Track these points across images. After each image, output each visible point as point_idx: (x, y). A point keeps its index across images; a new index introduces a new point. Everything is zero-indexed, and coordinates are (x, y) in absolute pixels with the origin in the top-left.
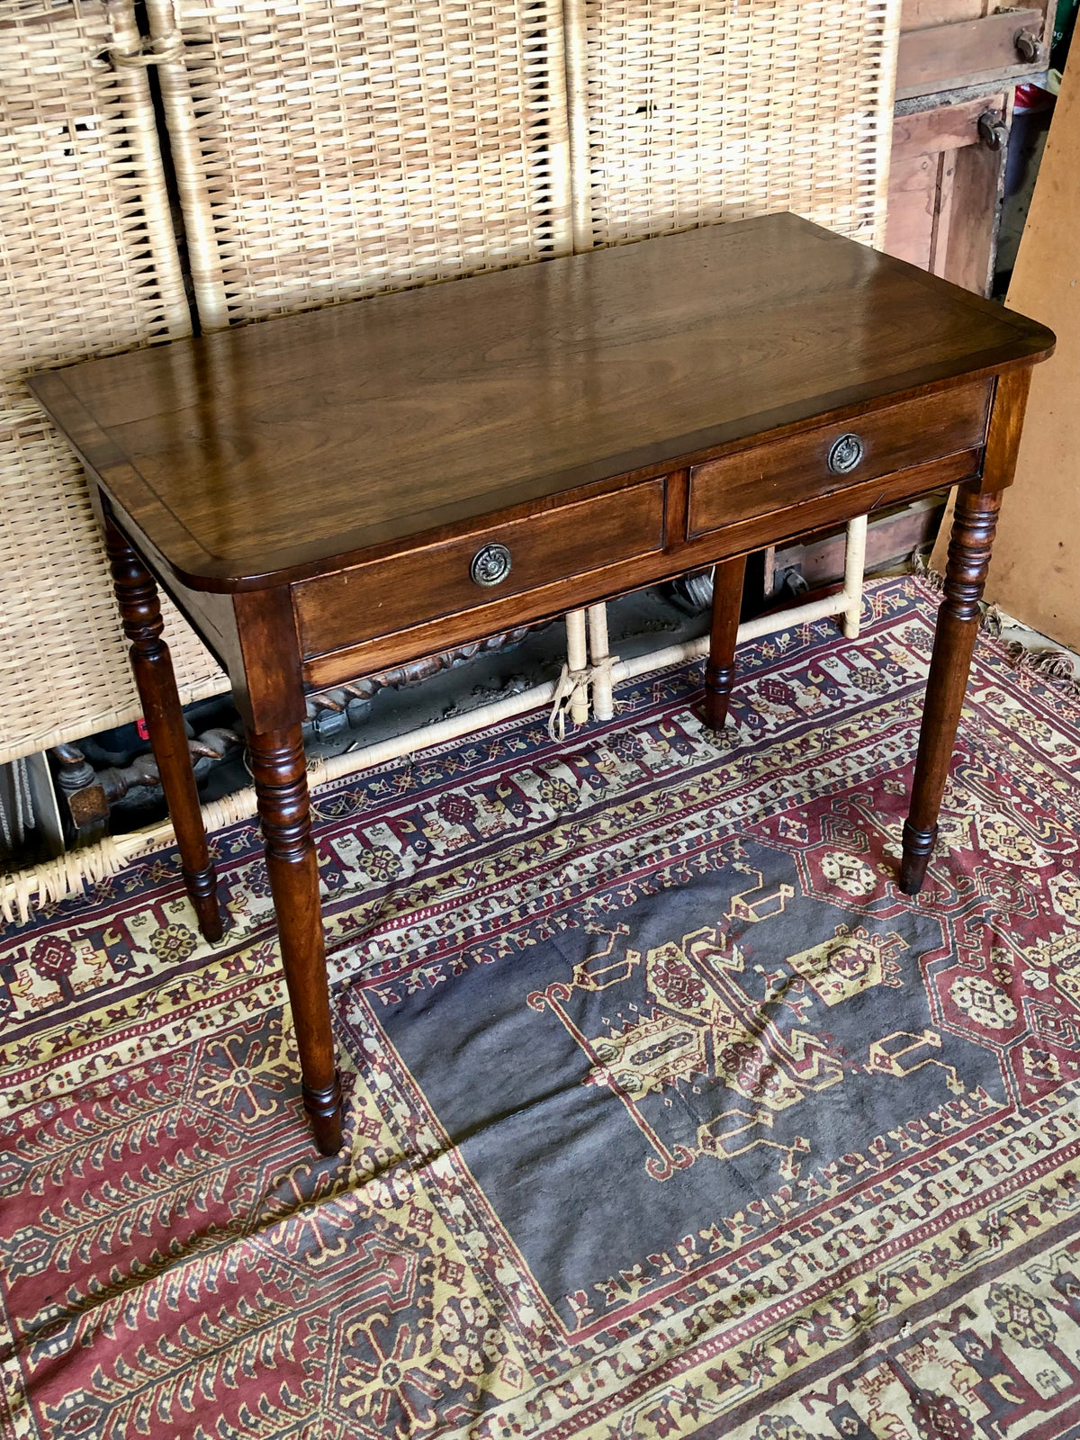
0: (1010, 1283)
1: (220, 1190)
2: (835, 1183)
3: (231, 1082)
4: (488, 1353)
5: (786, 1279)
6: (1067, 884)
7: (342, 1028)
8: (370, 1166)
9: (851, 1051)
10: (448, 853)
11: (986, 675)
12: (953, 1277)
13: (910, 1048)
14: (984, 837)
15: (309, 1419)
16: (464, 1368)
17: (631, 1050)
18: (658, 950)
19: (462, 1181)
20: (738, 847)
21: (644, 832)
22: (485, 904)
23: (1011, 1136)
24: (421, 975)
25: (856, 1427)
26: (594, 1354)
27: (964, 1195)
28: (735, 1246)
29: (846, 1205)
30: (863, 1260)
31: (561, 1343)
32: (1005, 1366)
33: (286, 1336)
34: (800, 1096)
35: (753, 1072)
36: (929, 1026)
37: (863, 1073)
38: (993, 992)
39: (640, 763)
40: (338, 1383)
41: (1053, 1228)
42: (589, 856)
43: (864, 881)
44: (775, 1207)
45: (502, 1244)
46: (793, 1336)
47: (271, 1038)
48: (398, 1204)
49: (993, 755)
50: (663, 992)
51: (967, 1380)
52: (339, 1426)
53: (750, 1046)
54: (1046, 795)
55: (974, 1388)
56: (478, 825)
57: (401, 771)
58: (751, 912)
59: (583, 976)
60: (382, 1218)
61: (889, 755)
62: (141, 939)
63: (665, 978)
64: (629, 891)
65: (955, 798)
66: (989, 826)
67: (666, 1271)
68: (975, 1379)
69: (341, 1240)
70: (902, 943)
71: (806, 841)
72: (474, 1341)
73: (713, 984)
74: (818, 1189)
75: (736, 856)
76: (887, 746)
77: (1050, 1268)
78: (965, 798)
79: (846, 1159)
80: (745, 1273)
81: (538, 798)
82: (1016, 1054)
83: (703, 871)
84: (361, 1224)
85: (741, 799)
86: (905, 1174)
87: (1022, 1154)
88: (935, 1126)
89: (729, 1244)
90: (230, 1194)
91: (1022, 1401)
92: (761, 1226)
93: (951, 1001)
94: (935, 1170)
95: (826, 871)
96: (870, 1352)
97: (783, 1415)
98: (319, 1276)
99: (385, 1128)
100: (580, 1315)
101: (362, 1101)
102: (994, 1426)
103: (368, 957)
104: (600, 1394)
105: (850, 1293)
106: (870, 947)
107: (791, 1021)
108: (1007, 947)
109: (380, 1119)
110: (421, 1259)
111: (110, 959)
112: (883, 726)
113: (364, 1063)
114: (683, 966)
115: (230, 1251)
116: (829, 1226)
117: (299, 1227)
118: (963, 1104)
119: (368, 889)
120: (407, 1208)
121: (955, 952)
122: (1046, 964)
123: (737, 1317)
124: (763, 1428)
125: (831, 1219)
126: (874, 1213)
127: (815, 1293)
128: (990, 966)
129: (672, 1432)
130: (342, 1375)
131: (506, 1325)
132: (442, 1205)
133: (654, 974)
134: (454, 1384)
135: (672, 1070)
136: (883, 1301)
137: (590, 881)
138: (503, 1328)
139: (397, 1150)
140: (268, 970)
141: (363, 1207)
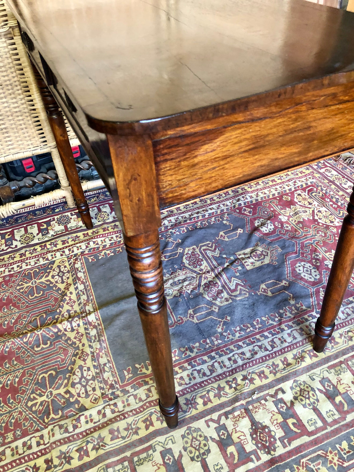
0: (302, 380)
1: (13, 321)
2: (237, 335)
3: (30, 284)
4: (88, 390)
5: (210, 370)
7: (73, 269)
8: (67, 317)
9: (253, 286)
11: (326, 164)
12: (279, 375)
13: (276, 286)
14: (317, 215)
15: (14, 410)
16: (77, 393)
17: (171, 281)
18: (190, 248)
19: (98, 323)
20: (226, 216)
21: (195, 210)
23: (311, 321)
24: (105, 253)
25: (226, 435)
26: (129, 393)
27: (289, 343)
28: (193, 355)
29: (240, 343)
30: (242, 366)
31: (117, 388)
32: (295, 415)
33: (17, 377)
34: (230, 301)
35: (214, 292)
36: (285, 279)
37: (256, 294)
38: (312, 268)
40: (30, 396)
41: (323, 359)
42: (173, 217)
43: (269, 228)
44: (212, 342)
45: (105, 348)
46: (208, 394)
47: (48, 271)
48: (73, 330)
49: (325, 189)
50: (188, 262)
51: (277, 420)
52: (24, 414)
53: (215, 282)
54: (342, 202)
55: (279, 424)
58: (226, 237)
59: (161, 255)
60: (66, 335)
61: (287, 188)
62: (17, 237)
63: (190, 257)
64: (184, 228)
65: (308, 202)
66: (319, 211)
68: (280, 419)
69: (49, 342)
70: (280, 249)
71: (251, 215)
72: (84, 384)
73: (206, 260)
74: (230, 336)
75: (225, 219)
76: (287, 185)
77: (320, 375)
78: (312, 202)
79: (244, 326)
80: (195, 366)
82: (318, 291)
83: (212, 223)
84: (57, 336)
85: (231, 201)
86: (266, 334)
88: (281, 315)
90: (16, 322)
91: (299, 431)
92: (205, 349)
93: (295, 270)
94: (278, 333)
95: (256, 225)
96: (238, 404)
97: (197, 427)
98: (36, 354)
99: (77, 303)
100: (127, 377)
101: (71, 293)
102: (286, 441)
103: (89, 246)
104: (127, 409)
105: (235, 379)
106: (267, 251)
107: (232, 275)
108: (319, 253)
109: (76, 300)
110: (75, 351)
111: (5, 243)
112: (286, 179)
113: (76, 280)
114: (197, 254)
115: (7, 343)
116: (232, 351)
117: (34, 336)
120: (75, 332)
121: (299, 253)
123: (187, 384)
124: (187, 432)
125: (233, 348)
126: (251, 347)
127: (221, 377)
128: (312, 259)
129: (151, 427)
130: (32, 393)
131: (98, 380)
132: (88, 332)
133: (186, 256)
134: (72, 400)
135: (184, 289)
136: (247, 383)
137: (172, 225)
138: (96, 381)
139: (78, 311)
140: (55, 248)
141: (60, 330)
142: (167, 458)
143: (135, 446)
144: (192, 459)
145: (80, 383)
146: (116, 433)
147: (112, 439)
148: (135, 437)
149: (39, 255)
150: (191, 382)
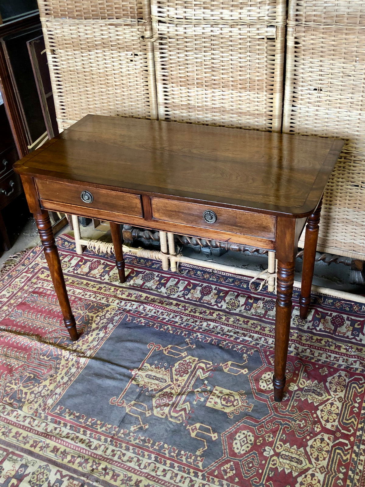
1: (51, 330)
2: (137, 441)
3: (82, 312)
4: (34, 400)
5: (96, 447)
6: (326, 439)
7: (112, 318)
8: (74, 349)
9: (191, 420)
10: (188, 299)
13: (205, 433)
14: (325, 405)
16: (28, 399)
17: (150, 373)
18: (192, 358)
19: (82, 367)
21: (237, 329)
22: (176, 316)
23: (190, 476)
24: (141, 320)
26: (47, 420)
27: (156, 475)
28: (99, 430)
29: (131, 447)
30: (114, 461)
31: (46, 412)
33: (18, 365)
34: (164, 417)
35: (163, 402)
36: (219, 434)
37: (186, 426)
38: (250, 442)
39: (266, 312)
42: (215, 324)
43: (269, 386)
44: (119, 432)
45: (67, 385)
46: (77, 458)
47: (100, 310)
48: (67, 360)
50: (177, 367)
53: (172, 396)
56: (205, 298)
57: (209, 273)
58: (228, 369)
59: (168, 348)
60: (61, 360)
61: (339, 362)
62: (112, 273)
63: (183, 364)
64: (210, 339)
65: (336, 388)
66: (332, 404)
67: (81, 420)
69: (50, 357)
70: (251, 409)
72: (37, 396)
73: (190, 376)
74: (132, 439)
75: (248, 353)
76: (344, 359)
78: (339, 391)
79: (148, 439)
80: (91, 437)
81: (227, 301)
82: (227, 462)
83: (235, 349)
84: (58, 358)
86: (153, 456)
87: (185, 482)
88: (179, 454)
89: (99, 429)
90: (49, 333)
92: (110, 432)
93: (236, 434)
94: (161, 463)
95: (263, 376)
96: (82, 478)
97: (51, 469)
98: (38, 360)
99: (88, 344)
100: (56, 411)
101: (92, 335)
103: (138, 308)
104: (36, 428)
105: (99, 464)
106: (240, 402)
107: (191, 400)
108: (274, 436)
109: (89, 342)
110: (54, 374)
111: (102, 273)
112: (353, 353)
113: (104, 328)
114: (191, 366)
115: (33, 342)
116: (121, 447)
117: (48, 348)
118: (193, 458)
119: (162, 294)
121: (259, 424)
122: (278, 451)
123: (75, 442)
124: (44, 466)
125: (124, 447)
126: (133, 455)
127: (95, 456)
128: (262, 436)
129: (33, 448)
130: (14, 380)
131: (44, 399)
132: (72, 367)
133: (182, 362)
134: (23, 400)
135: (149, 385)
136: (102, 473)
137: (206, 330)
138: (42, 399)
139: (82, 351)
140: (120, 296)
141: (61, 355)
142: (21, 469)
143: (17, 450)
144: (30, 482)
145: (35, 394)
146: (18, 435)
147: (13, 437)
148: (22, 445)
149: (107, 294)
150: (79, 443)
